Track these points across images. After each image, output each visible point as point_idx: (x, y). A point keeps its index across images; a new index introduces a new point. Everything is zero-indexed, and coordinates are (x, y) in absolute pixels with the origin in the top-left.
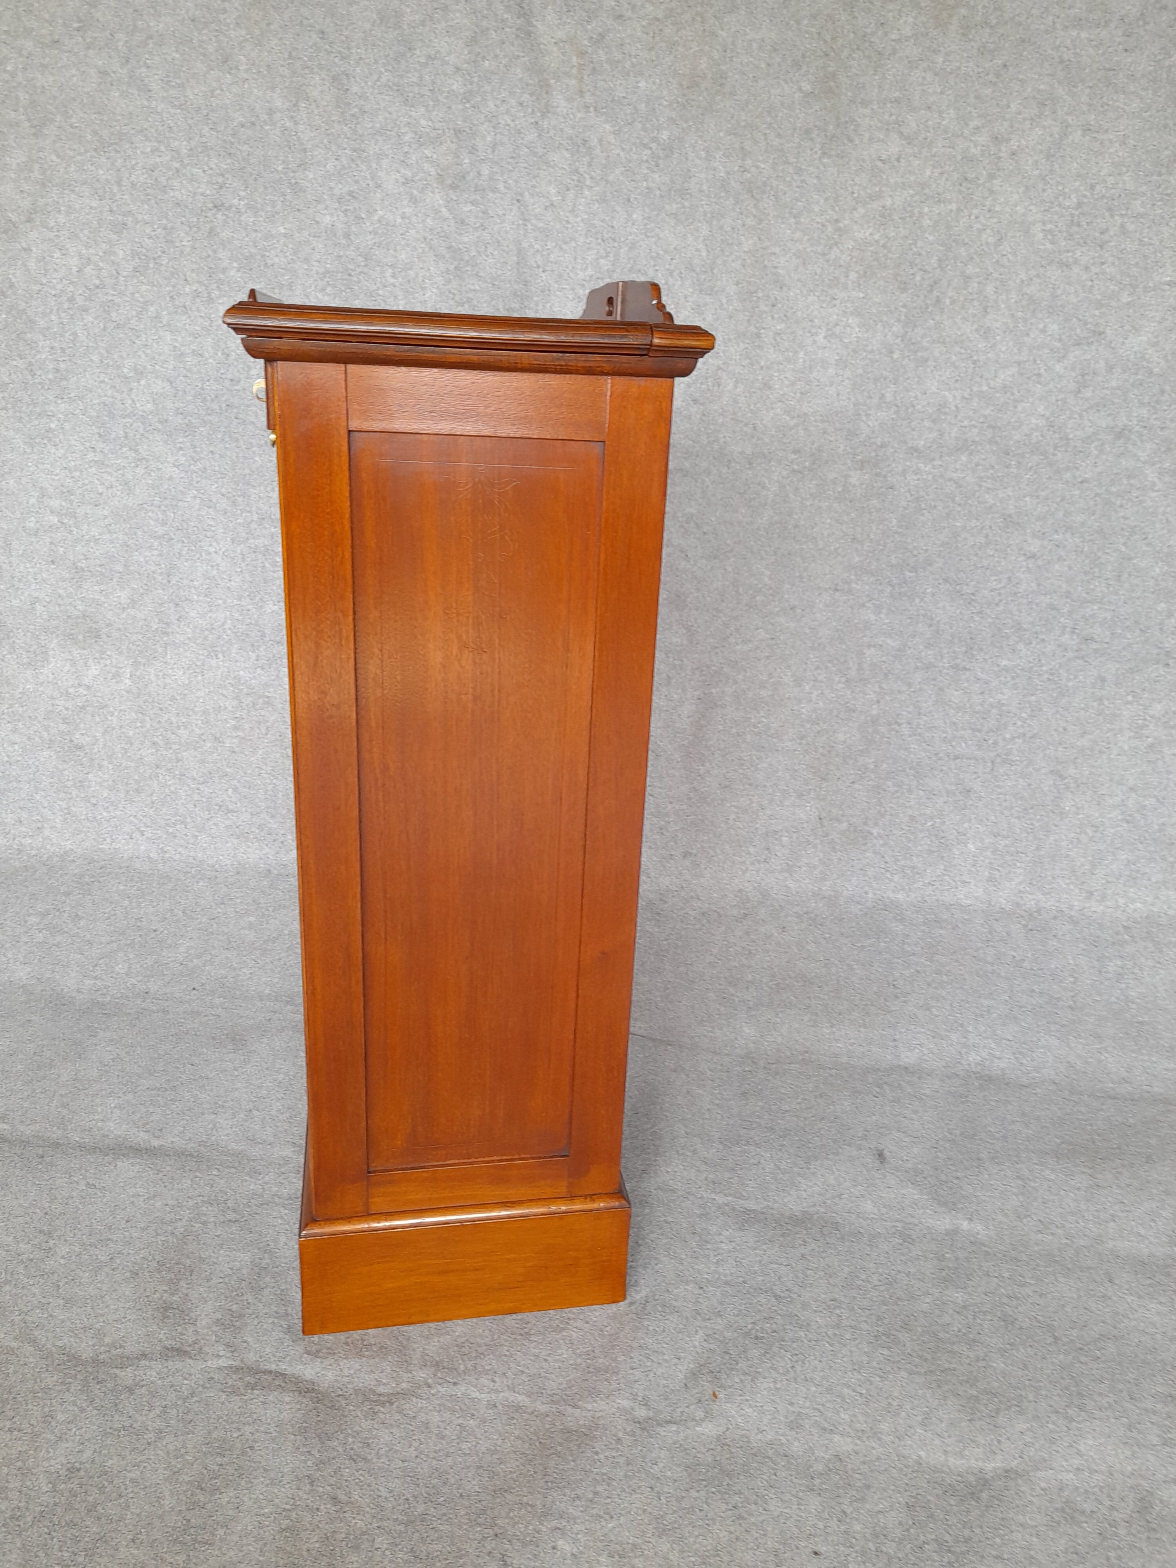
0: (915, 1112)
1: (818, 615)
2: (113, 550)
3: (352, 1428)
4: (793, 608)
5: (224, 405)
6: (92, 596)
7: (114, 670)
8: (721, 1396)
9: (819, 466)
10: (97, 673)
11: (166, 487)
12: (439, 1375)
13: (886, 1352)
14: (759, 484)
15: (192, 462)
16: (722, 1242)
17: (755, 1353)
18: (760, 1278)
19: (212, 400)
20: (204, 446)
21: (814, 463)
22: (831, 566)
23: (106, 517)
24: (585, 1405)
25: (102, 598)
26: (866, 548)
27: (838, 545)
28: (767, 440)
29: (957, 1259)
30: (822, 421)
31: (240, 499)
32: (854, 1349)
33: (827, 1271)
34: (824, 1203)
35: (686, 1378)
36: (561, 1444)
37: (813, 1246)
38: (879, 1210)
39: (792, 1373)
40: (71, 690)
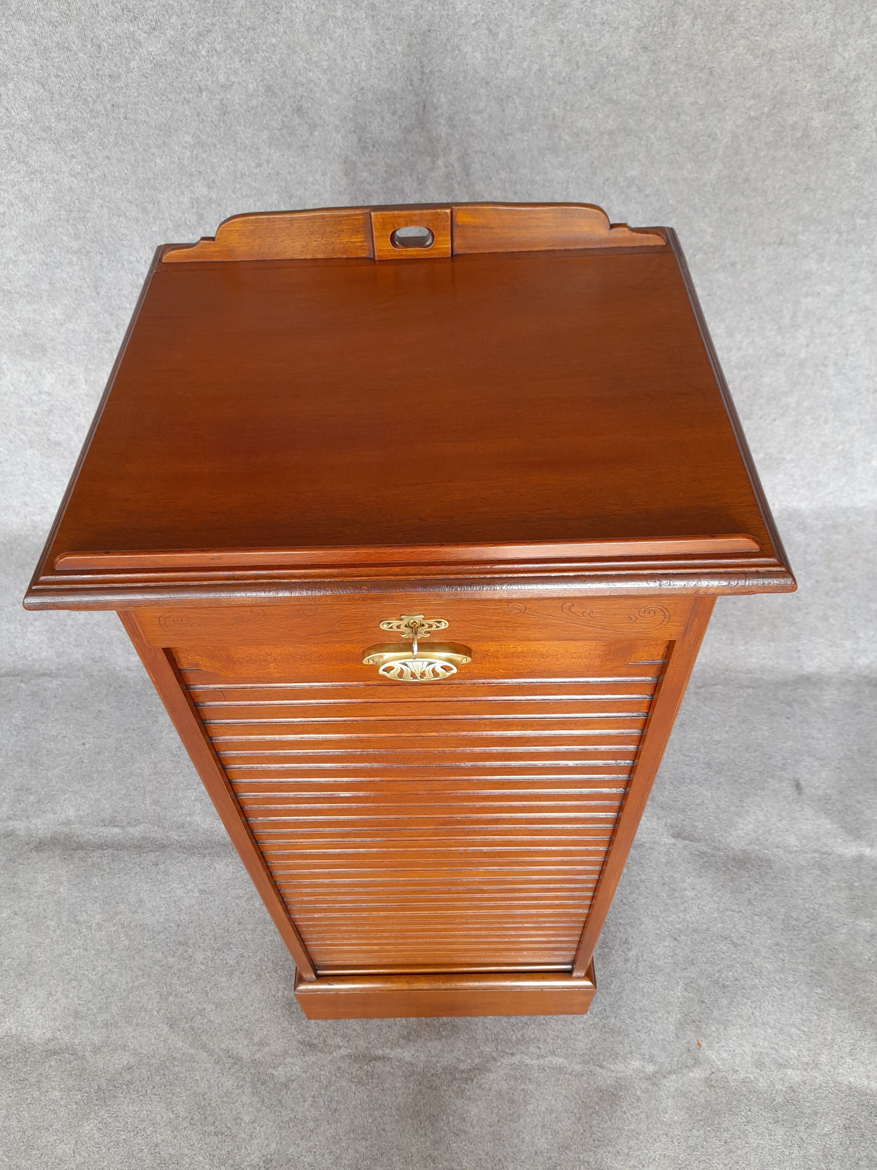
0: (820, 730)
1: (758, 270)
2: (33, 269)
3: (450, 1109)
4: (733, 265)
5: (109, 106)
6: (26, 316)
7: (68, 377)
8: (704, 1044)
9: (779, 111)
10: (53, 381)
11: (68, 199)
12: (500, 1048)
13: (819, 991)
14: (709, 136)
15: (89, 170)
16: (686, 889)
17: (724, 1002)
18: (719, 925)
19: (95, 102)
20: (97, 151)
21: (774, 107)
22: (779, 220)
23: (16, 239)
24: (609, 1066)
25: (38, 317)
26: (818, 196)
27: (788, 197)
28: (724, 87)
29: (864, 887)
30: (791, 59)
31: (150, 207)
32: (796, 991)
33: (769, 915)
34: (758, 840)
35: (676, 1028)
36: (597, 1103)
37: (756, 889)
38: (800, 842)
39: (753, 1018)
40: (34, 398)
